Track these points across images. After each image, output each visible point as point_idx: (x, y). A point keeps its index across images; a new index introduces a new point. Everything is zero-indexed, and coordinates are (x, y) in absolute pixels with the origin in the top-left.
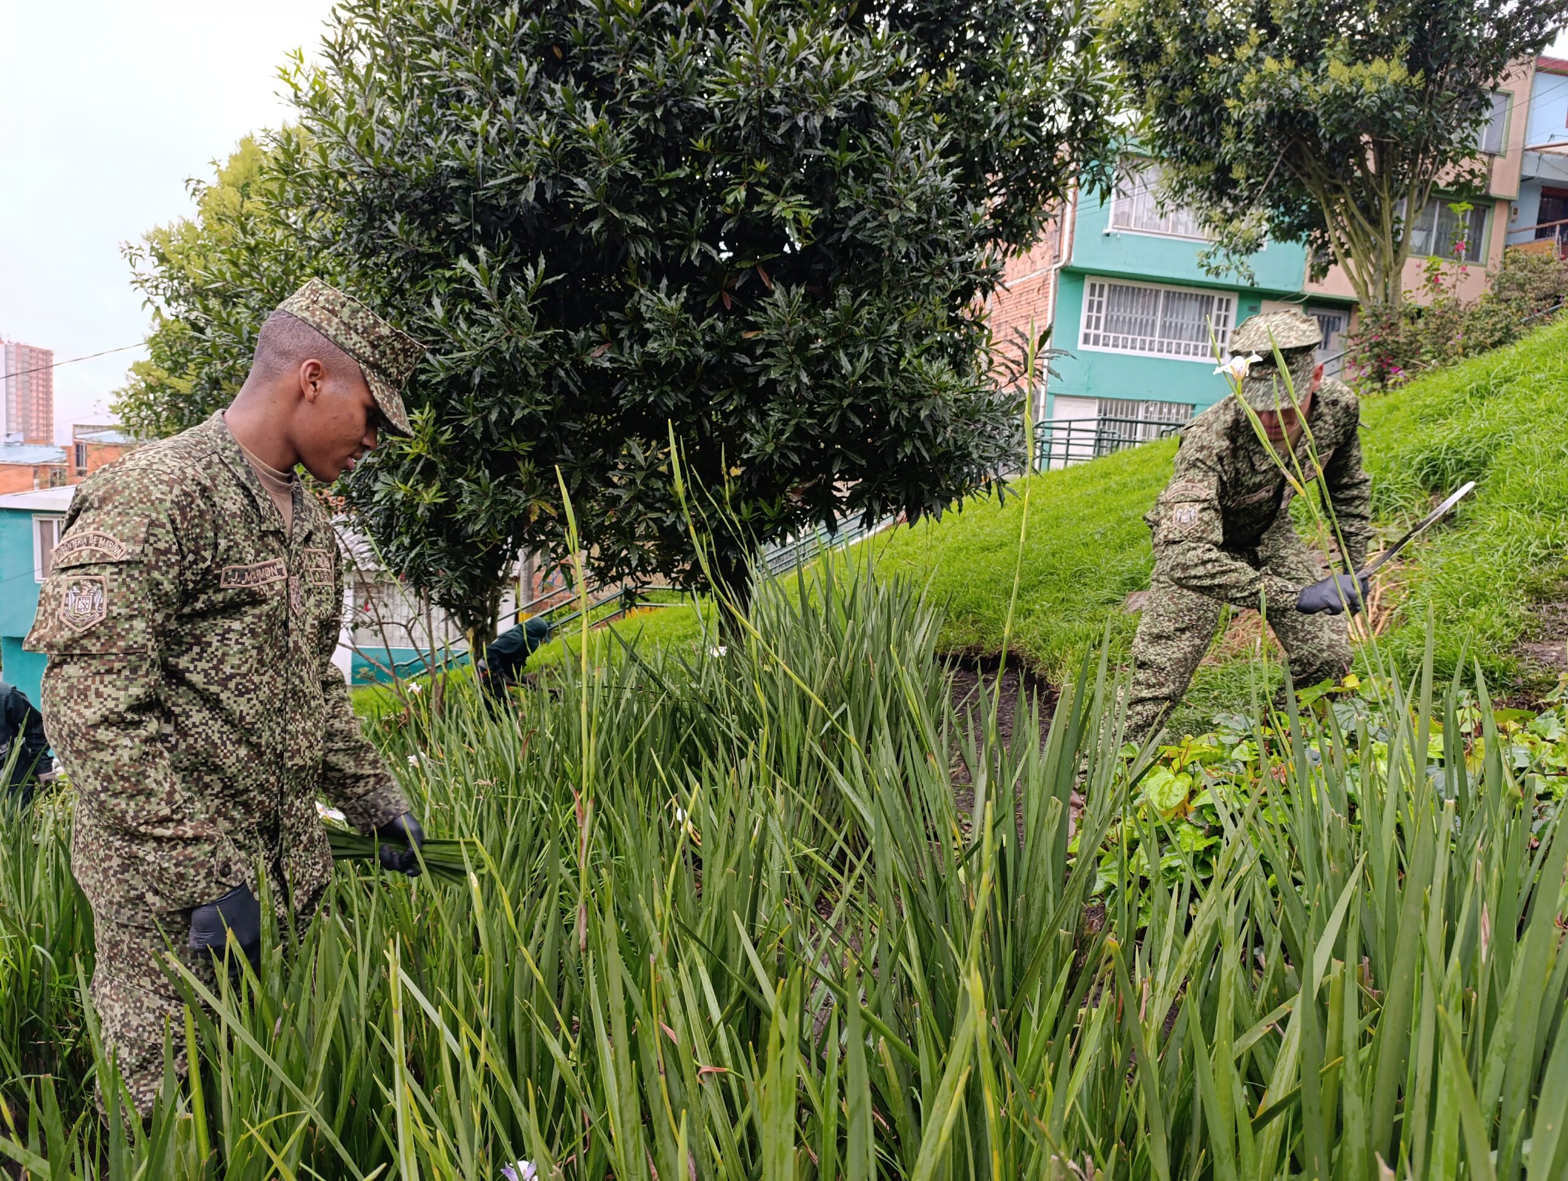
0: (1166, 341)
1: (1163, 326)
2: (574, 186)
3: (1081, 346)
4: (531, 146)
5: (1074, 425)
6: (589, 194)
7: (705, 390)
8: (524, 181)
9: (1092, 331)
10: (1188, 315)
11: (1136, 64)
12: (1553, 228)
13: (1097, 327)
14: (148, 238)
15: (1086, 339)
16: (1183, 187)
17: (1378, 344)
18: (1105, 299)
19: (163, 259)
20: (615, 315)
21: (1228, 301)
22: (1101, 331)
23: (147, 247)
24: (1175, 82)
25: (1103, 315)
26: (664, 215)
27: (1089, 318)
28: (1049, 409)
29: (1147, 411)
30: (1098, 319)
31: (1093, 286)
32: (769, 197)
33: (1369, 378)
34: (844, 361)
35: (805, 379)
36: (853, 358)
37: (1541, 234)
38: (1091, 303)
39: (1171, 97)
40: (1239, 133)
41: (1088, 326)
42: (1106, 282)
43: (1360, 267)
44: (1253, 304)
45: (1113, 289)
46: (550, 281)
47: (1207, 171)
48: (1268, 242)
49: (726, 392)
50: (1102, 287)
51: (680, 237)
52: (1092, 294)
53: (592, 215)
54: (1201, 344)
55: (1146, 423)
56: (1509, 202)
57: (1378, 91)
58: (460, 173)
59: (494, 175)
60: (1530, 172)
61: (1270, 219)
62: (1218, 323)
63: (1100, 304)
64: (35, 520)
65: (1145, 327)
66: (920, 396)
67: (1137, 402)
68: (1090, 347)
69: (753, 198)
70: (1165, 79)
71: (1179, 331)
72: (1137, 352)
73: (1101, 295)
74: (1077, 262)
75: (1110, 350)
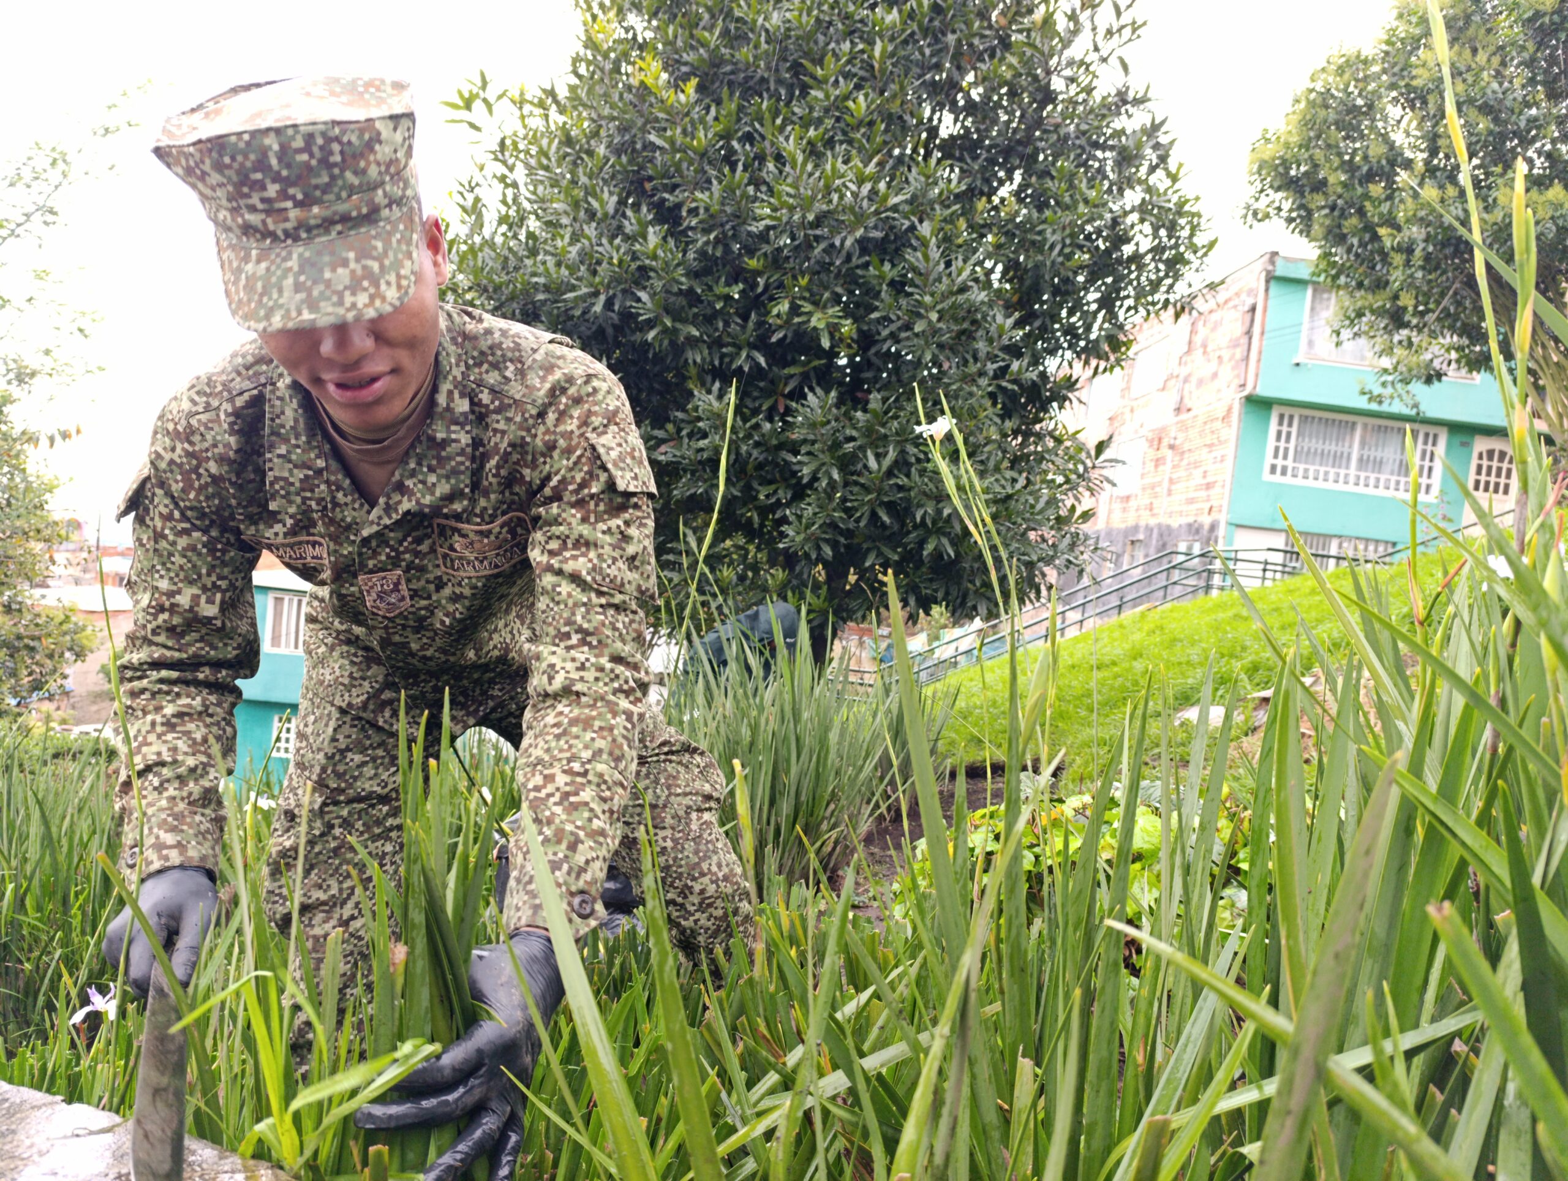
0: (1363, 475)
1: (1361, 460)
2: (637, 299)
3: (1267, 476)
4: (605, 265)
5: (1240, 556)
6: (649, 305)
7: (755, 485)
8: (596, 294)
9: (1280, 462)
10: (1389, 450)
11: (1303, 196)
13: (1285, 457)
15: (1273, 469)
16: (1360, 314)
18: (1294, 430)
20: (680, 415)
21: (1435, 436)
22: (1289, 463)
24: (1343, 210)
25: (1292, 446)
26: (721, 325)
27: (1277, 449)
28: (1229, 540)
29: (1340, 546)
30: (1286, 450)
31: (1281, 417)
32: (807, 307)
34: (872, 460)
35: (836, 476)
36: (878, 456)
38: (1279, 433)
39: (1339, 226)
40: (1408, 261)
41: (1276, 456)
42: (1297, 412)
44: (1464, 439)
45: (1304, 419)
47: (1379, 300)
48: (1451, 371)
49: (773, 487)
50: (1291, 417)
51: (734, 345)
52: (1281, 423)
53: (650, 324)
54: (1403, 480)
55: (1338, 558)
57: (1552, 218)
58: (547, 288)
59: (573, 288)
61: (1459, 349)
62: (1423, 458)
63: (1289, 434)
64: (271, 596)
65: (1340, 460)
67: (1329, 537)
68: (1277, 478)
69: (795, 310)
70: (1333, 208)
71: (1378, 465)
72: (1330, 485)
73: (1290, 425)
74: (1264, 391)
75: (1299, 481)
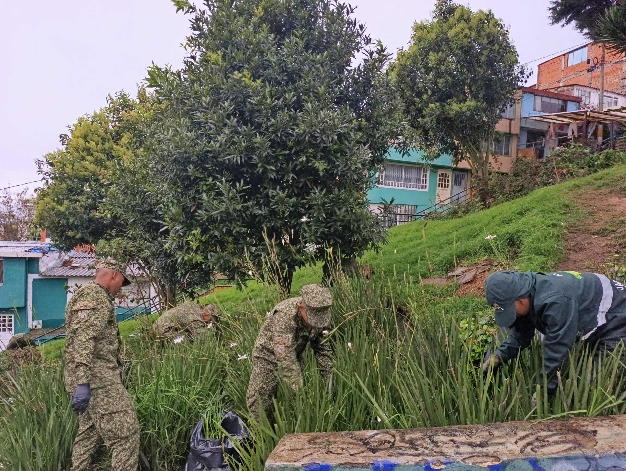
0: (406, 183)
1: (405, 178)
2: (252, 158)
4: (237, 146)
6: (257, 161)
9: (380, 180)
10: (413, 175)
12: (532, 145)
14: (45, 157)
15: (378, 183)
17: (482, 190)
18: (384, 169)
19: (51, 164)
21: (427, 169)
22: (383, 180)
23: (45, 160)
25: (384, 174)
27: (379, 176)
29: (401, 209)
30: (382, 176)
32: (313, 161)
33: (480, 201)
34: (337, 211)
37: (529, 146)
42: (385, 163)
43: (473, 163)
44: (435, 170)
45: (387, 165)
46: (245, 187)
51: (284, 172)
54: (418, 184)
55: (400, 214)
56: (517, 135)
60: (523, 125)
62: (423, 177)
65: (399, 178)
66: (359, 220)
67: (397, 205)
68: (380, 186)
69: (308, 161)
71: (410, 180)
72: (396, 187)
75: (387, 187)
